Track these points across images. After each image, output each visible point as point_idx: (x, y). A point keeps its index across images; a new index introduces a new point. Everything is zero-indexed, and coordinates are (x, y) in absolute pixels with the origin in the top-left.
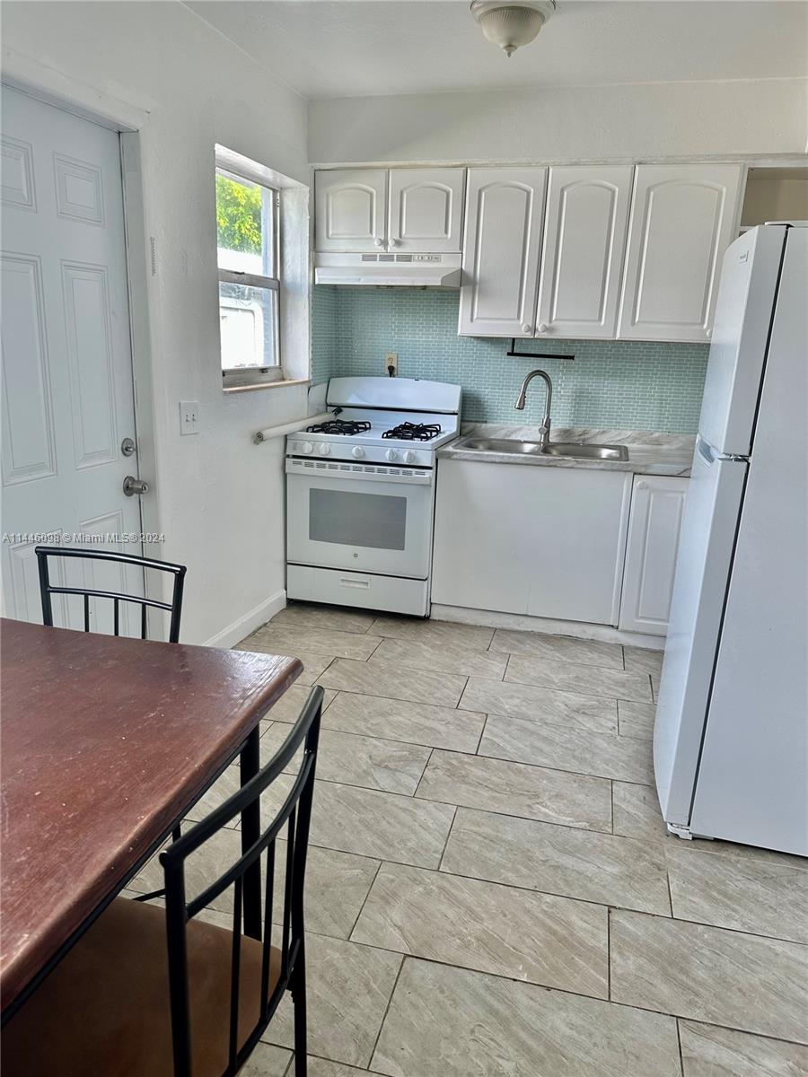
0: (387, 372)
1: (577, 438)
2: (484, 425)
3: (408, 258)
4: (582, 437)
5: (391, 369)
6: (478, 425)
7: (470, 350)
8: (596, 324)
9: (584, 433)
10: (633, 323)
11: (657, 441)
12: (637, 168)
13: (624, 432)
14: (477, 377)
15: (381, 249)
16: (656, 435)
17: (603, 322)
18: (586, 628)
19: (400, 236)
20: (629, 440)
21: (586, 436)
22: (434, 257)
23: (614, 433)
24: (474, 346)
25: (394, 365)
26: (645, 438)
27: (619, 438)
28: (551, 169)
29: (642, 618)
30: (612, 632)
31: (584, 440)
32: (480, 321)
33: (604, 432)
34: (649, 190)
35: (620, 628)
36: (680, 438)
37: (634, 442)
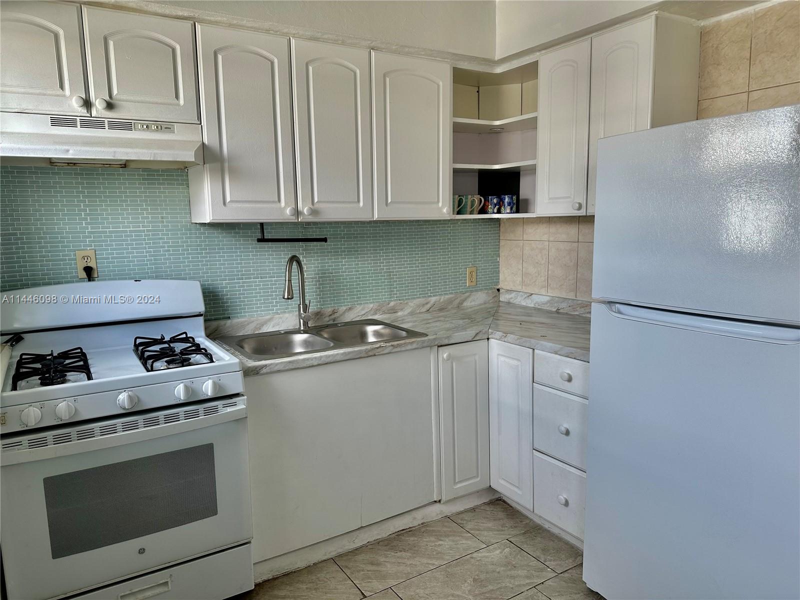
0: (84, 275)
1: (327, 319)
2: (229, 322)
3: (127, 126)
4: (333, 317)
5: (89, 271)
6: (222, 322)
7: (197, 237)
8: (355, 205)
9: (334, 312)
10: (387, 204)
11: (392, 309)
12: (373, 53)
13: (366, 305)
14: (210, 269)
15: (83, 111)
16: (392, 304)
17: (361, 204)
18: (414, 514)
19: (110, 96)
20: (372, 312)
21: (336, 315)
22: (164, 126)
23: (359, 308)
24: (201, 233)
25: (92, 264)
26: (384, 309)
27: (363, 312)
28: (293, 41)
29: (460, 482)
30: (437, 508)
31: (334, 320)
32: (234, 205)
33: (350, 309)
34: (385, 76)
35: (444, 499)
36: (410, 304)
37: (376, 314)
